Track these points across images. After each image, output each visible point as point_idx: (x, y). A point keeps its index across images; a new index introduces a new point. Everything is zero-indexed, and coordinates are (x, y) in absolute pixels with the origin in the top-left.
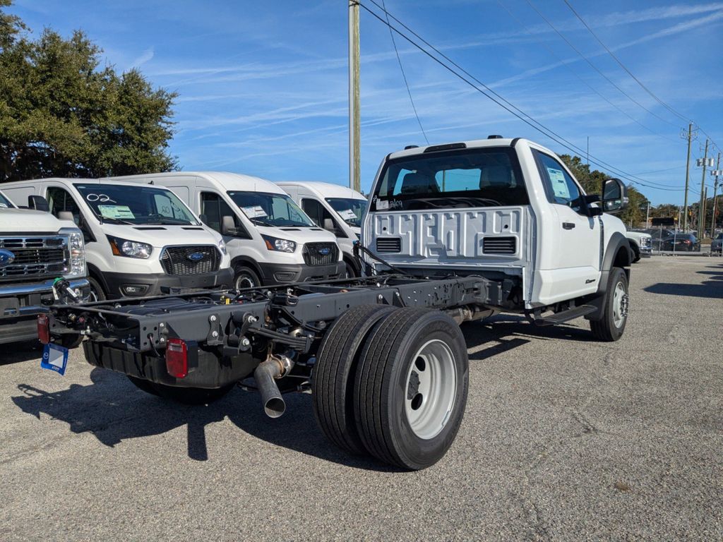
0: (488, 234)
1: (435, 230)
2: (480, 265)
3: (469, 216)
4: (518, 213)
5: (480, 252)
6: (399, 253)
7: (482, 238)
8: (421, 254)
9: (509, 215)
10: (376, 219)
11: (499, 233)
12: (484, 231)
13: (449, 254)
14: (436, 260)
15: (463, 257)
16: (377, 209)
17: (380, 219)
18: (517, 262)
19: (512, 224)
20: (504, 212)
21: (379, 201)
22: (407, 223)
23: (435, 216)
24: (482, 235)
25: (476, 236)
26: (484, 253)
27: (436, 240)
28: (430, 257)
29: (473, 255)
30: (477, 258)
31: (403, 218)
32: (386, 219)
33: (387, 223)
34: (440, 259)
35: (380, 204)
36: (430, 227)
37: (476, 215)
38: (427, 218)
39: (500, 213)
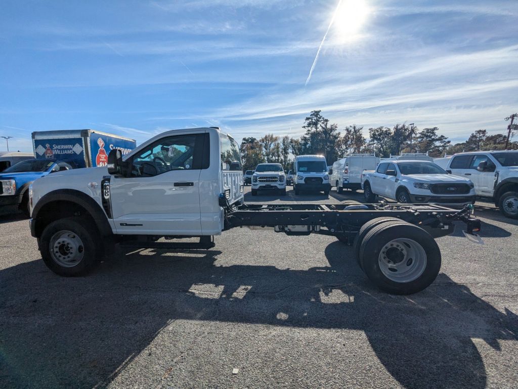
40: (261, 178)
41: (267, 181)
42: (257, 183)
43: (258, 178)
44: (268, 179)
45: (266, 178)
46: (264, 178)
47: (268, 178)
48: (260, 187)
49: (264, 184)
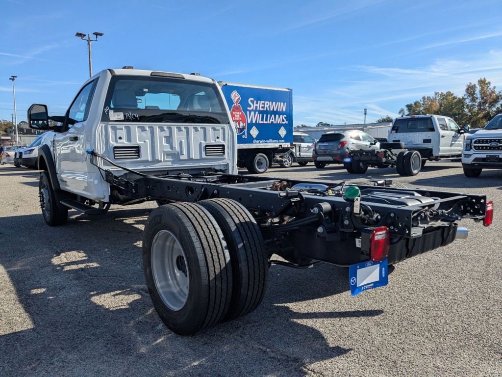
0: (208, 143)
1: (169, 139)
2: (202, 164)
3: (194, 130)
4: (223, 129)
5: (204, 156)
6: (139, 159)
7: (204, 145)
8: (159, 159)
9: (219, 130)
10: (110, 129)
11: (214, 142)
12: (205, 140)
13: (182, 157)
14: (170, 163)
15: (192, 159)
16: (111, 119)
17: (115, 129)
18: (224, 161)
19: (221, 136)
20: (217, 128)
21: (111, 113)
22: (143, 133)
23: (170, 128)
24: (204, 143)
25: (200, 144)
26: (206, 155)
27: (172, 147)
28: (165, 161)
29: (199, 158)
30: (201, 160)
31: (140, 130)
32: (122, 129)
33: (123, 133)
34: (173, 162)
35: (114, 116)
36: (165, 137)
37: (199, 129)
38: (162, 129)
39: (214, 129)
40: (479, 141)
41: (491, 148)
42: (472, 152)
43: (473, 141)
44: (493, 144)
45: (491, 141)
46: (487, 141)
47: (495, 141)
48: (476, 159)
49: (483, 155)
